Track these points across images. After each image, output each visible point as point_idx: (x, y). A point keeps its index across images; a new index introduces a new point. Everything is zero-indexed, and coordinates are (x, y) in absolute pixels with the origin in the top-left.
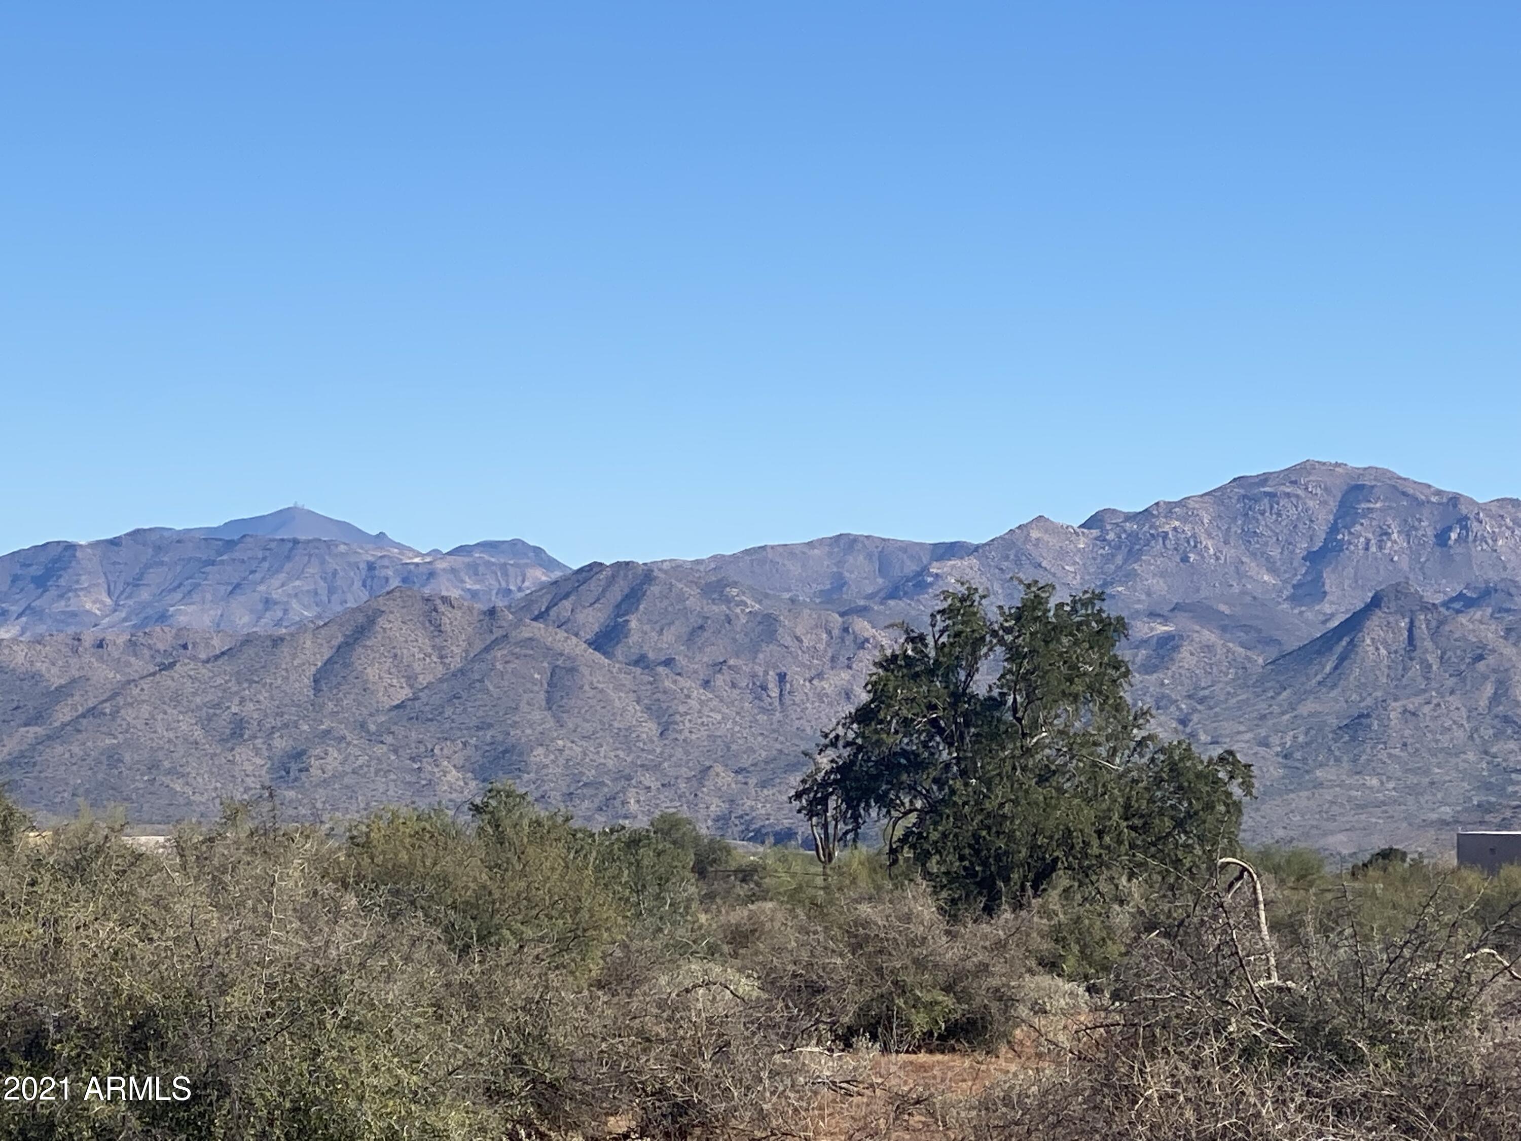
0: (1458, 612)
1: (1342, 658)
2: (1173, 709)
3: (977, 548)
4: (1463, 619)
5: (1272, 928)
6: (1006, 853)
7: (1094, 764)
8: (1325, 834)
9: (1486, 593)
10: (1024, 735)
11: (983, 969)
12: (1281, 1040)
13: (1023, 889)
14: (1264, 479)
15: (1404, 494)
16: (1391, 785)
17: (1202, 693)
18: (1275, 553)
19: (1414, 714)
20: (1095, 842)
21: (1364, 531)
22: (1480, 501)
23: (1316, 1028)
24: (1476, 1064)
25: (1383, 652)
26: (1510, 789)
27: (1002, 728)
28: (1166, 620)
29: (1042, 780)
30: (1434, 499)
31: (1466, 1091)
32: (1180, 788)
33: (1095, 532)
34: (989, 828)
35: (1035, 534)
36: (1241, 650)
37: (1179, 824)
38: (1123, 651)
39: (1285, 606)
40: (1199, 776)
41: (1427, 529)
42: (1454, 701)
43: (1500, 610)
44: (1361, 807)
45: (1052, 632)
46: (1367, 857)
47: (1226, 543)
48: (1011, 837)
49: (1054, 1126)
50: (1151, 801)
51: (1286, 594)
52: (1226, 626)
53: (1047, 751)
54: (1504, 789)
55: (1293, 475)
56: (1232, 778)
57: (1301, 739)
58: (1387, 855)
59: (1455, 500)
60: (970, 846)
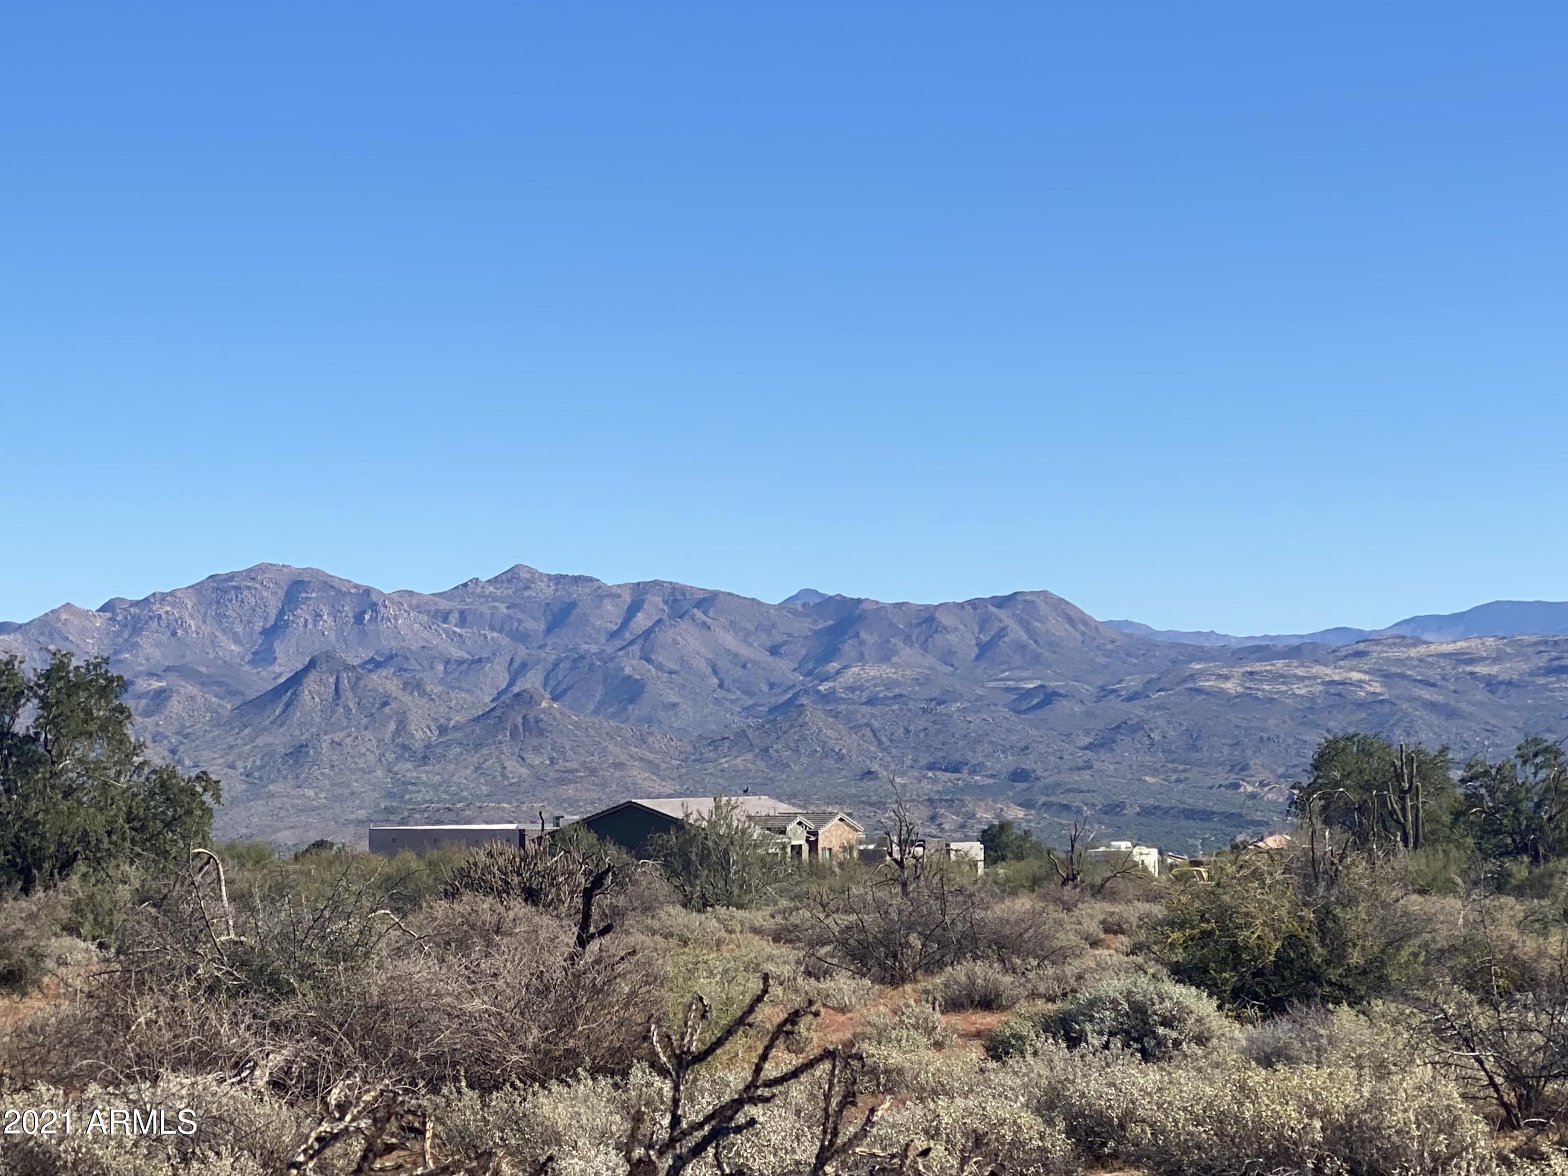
0: (370, 671)
1: (288, 705)
2: (166, 742)
3: (20, 626)
4: (374, 677)
5: (232, 899)
6: (40, 849)
7: (105, 783)
8: (275, 832)
9: (391, 657)
10: (53, 763)
11: (20, 933)
12: (236, 979)
13: (52, 875)
14: (232, 576)
15: (332, 587)
16: (322, 795)
17: (187, 731)
18: (239, 629)
19: (340, 744)
20: (106, 840)
21: (303, 613)
22: (386, 592)
23: (261, 970)
24: (375, 991)
25: (317, 699)
26: (407, 797)
27: (36, 757)
28: (160, 678)
29: (66, 796)
30: (353, 591)
31: (368, 1010)
32: (168, 799)
33: (108, 615)
34: (26, 831)
35: (64, 616)
36: (214, 699)
37: (168, 825)
38: (128, 701)
39: (247, 668)
40: (182, 790)
41: (348, 611)
42: (368, 735)
43: (401, 669)
44: (301, 811)
45: (73, 688)
46: (305, 847)
47: (204, 622)
48: (43, 837)
49: (68, 1046)
50: (147, 808)
51: (247, 659)
52: (204, 682)
53: (70, 774)
54: (402, 797)
55: (252, 574)
56: (205, 790)
57: (258, 763)
58: (320, 845)
59: (368, 591)
60: (13, 844)
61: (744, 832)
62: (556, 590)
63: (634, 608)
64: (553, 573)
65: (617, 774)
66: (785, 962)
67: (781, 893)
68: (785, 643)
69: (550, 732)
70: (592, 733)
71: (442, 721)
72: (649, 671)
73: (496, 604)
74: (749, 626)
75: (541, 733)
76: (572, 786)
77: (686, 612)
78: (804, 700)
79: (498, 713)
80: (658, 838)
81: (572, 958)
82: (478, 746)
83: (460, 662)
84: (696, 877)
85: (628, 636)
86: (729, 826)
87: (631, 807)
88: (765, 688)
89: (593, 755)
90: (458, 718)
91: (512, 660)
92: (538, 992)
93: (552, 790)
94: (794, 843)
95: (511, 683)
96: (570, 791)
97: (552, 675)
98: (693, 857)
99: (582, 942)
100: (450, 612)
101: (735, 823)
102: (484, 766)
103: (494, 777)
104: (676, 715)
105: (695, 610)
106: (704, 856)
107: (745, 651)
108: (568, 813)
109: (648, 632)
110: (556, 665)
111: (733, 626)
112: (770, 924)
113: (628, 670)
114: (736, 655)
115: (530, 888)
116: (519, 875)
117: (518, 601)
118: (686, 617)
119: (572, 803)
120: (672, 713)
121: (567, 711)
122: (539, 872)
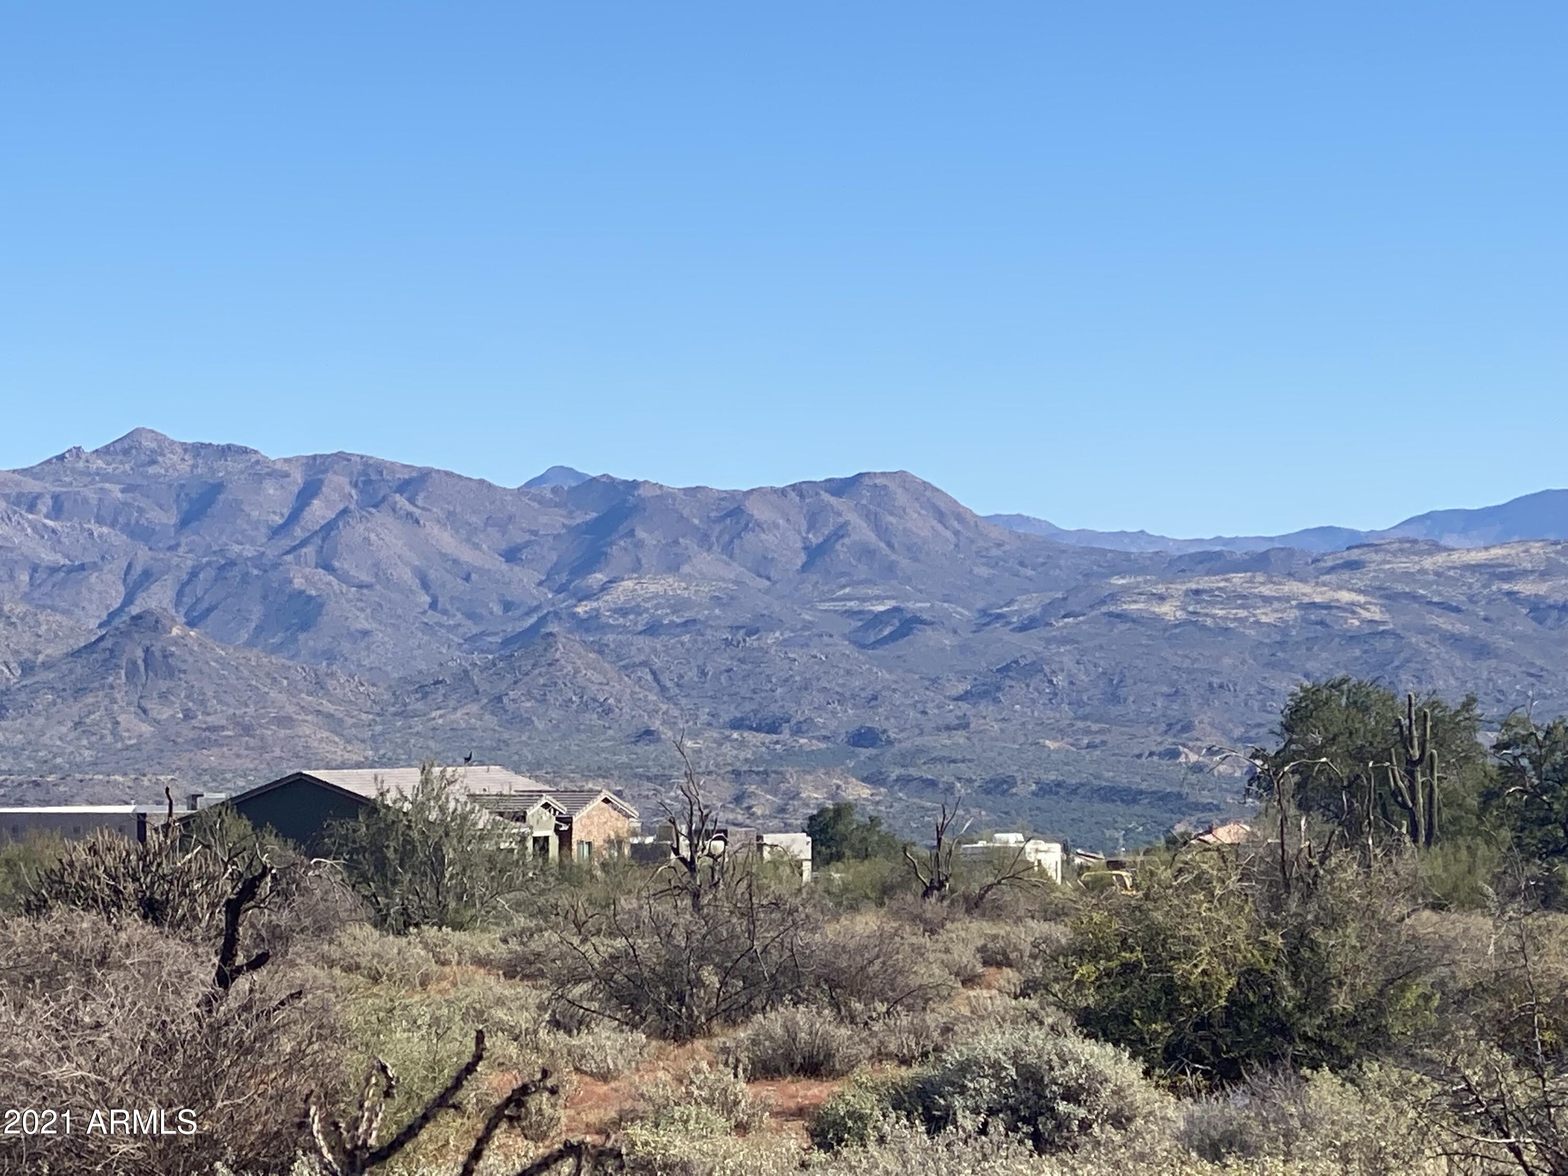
61: (464, 818)
62: (194, 466)
63: (309, 492)
64: (189, 441)
65: (282, 733)
66: (523, 1008)
67: (518, 906)
68: (527, 544)
69: (185, 672)
70: (246, 673)
71: (27, 655)
72: (329, 584)
73: (107, 485)
74: (474, 519)
75: (171, 673)
76: (215, 750)
77: (384, 499)
78: (553, 627)
79: (108, 643)
80: (341, 827)
81: (209, 1003)
82: (79, 692)
83: (54, 570)
84: (395, 883)
85: (299, 533)
86: (442, 809)
87: (301, 780)
88: (497, 609)
89: (247, 706)
90: (49, 651)
91: (130, 566)
92: (159, 1052)
93: (188, 755)
94: (537, 834)
95: (129, 600)
96: (211, 758)
97: (187, 590)
98: (390, 854)
99: (224, 979)
100: (39, 496)
101: (452, 805)
102: (88, 721)
103: (102, 737)
104: (368, 648)
105: (397, 497)
106: (407, 851)
107: (467, 555)
108: (211, 790)
109: (329, 528)
110: (194, 574)
111: (451, 519)
112: (501, 952)
113: (298, 583)
114: (455, 561)
115: (151, 898)
116: (136, 879)
117: (140, 480)
118: (385, 506)
119: (217, 777)
120: (363, 644)
121: (209, 642)
122: (163, 877)
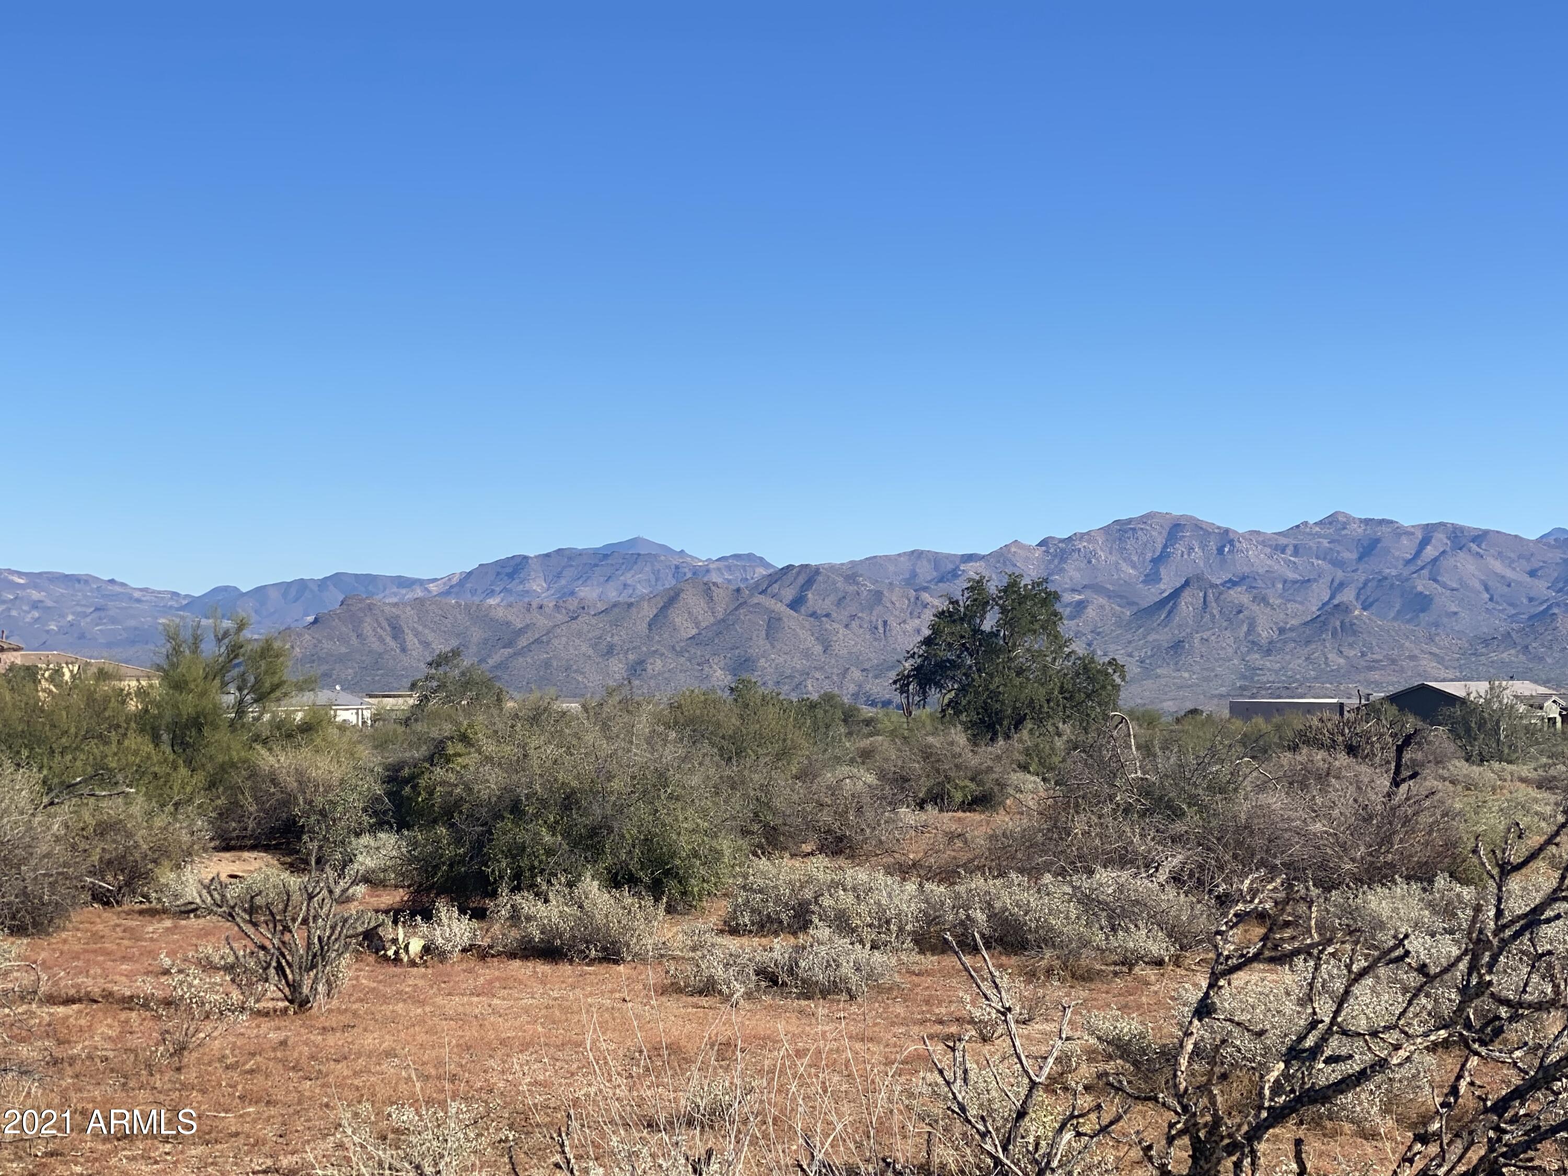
0: (1229, 588)
1: (1170, 612)
2: (1084, 638)
3: (984, 557)
4: (1231, 592)
5: (1138, 748)
6: (1001, 711)
7: (1045, 666)
8: (1161, 702)
9: (1244, 578)
10: (1009, 651)
11: (990, 769)
12: (1143, 804)
13: (1009, 729)
14: (1130, 521)
15: (1201, 528)
16: (1194, 677)
17: (1098, 630)
18: (1135, 558)
19: (1206, 640)
20: (1046, 706)
21: (1180, 547)
22: (1240, 532)
23: (1161, 798)
24: (1243, 816)
25: (1191, 608)
26: (1256, 678)
27: (998, 648)
28: (1080, 593)
29: (1018, 674)
30: (1216, 531)
31: (1237, 830)
32: (1089, 677)
33: (1044, 548)
34: (992, 698)
35: (1013, 549)
36: (1117, 608)
37: (1088, 696)
38: (1058, 607)
39: (1141, 586)
40: (1099, 671)
41: (1213, 545)
42: (1228, 633)
43: (1251, 587)
44: (1180, 687)
45: (1022, 600)
46: (1183, 713)
47: (1111, 553)
48: (1003, 703)
49: (1028, 847)
50: (1074, 684)
51: (1141, 579)
52: (1110, 595)
53: (1021, 660)
54: (1252, 678)
55: (1144, 519)
56: (1115, 672)
57: (1149, 653)
58: (1194, 712)
59: (1227, 531)
60: (982, 708)
61: (1512, 707)
62: (1365, 530)
63: (1425, 542)
64: (1363, 517)
65: (1412, 664)
66: (1546, 804)
67: (1541, 752)
68: (1541, 568)
69: (1361, 633)
70: (1393, 633)
71: (1282, 624)
72: (1436, 588)
73: (1321, 540)
74: (1512, 555)
75: (1354, 633)
76: (1377, 672)
77: (1464, 546)
78: (1555, 610)
79: (1322, 618)
80: (1446, 711)
81: (1389, 796)
82: (1308, 642)
83: (1295, 582)
84: (1475, 739)
85: (1420, 563)
86: (1500, 702)
87: (1423, 687)
88: (1525, 601)
89: (1393, 650)
90: (1293, 622)
91: (1333, 580)
92: (1364, 820)
93: (1363, 675)
94: (1551, 716)
95: (1332, 597)
96: (1376, 676)
97: (1362, 591)
98: (1473, 725)
99: (1396, 783)
100: (1286, 546)
101: (1505, 701)
102: (1312, 657)
103: (1320, 665)
104: (1456, 621)
105: (1472, 544)
106: (1481, 724)
107: (1509, 573)
108: (1375, 692)
109: (1435, 560)
110: (1365, 584)
111: (1500, 555)
112: (1533, 775)
113: (1420, 588)
114: (1503, 577)
115: (1351, 745)
116: (1343, 735)
117: (1337, 537)
118: (1464, 549)
119: (1378, 685)
120: (1454, 619)
121: (1373, 617)
122: (1357, 734)
